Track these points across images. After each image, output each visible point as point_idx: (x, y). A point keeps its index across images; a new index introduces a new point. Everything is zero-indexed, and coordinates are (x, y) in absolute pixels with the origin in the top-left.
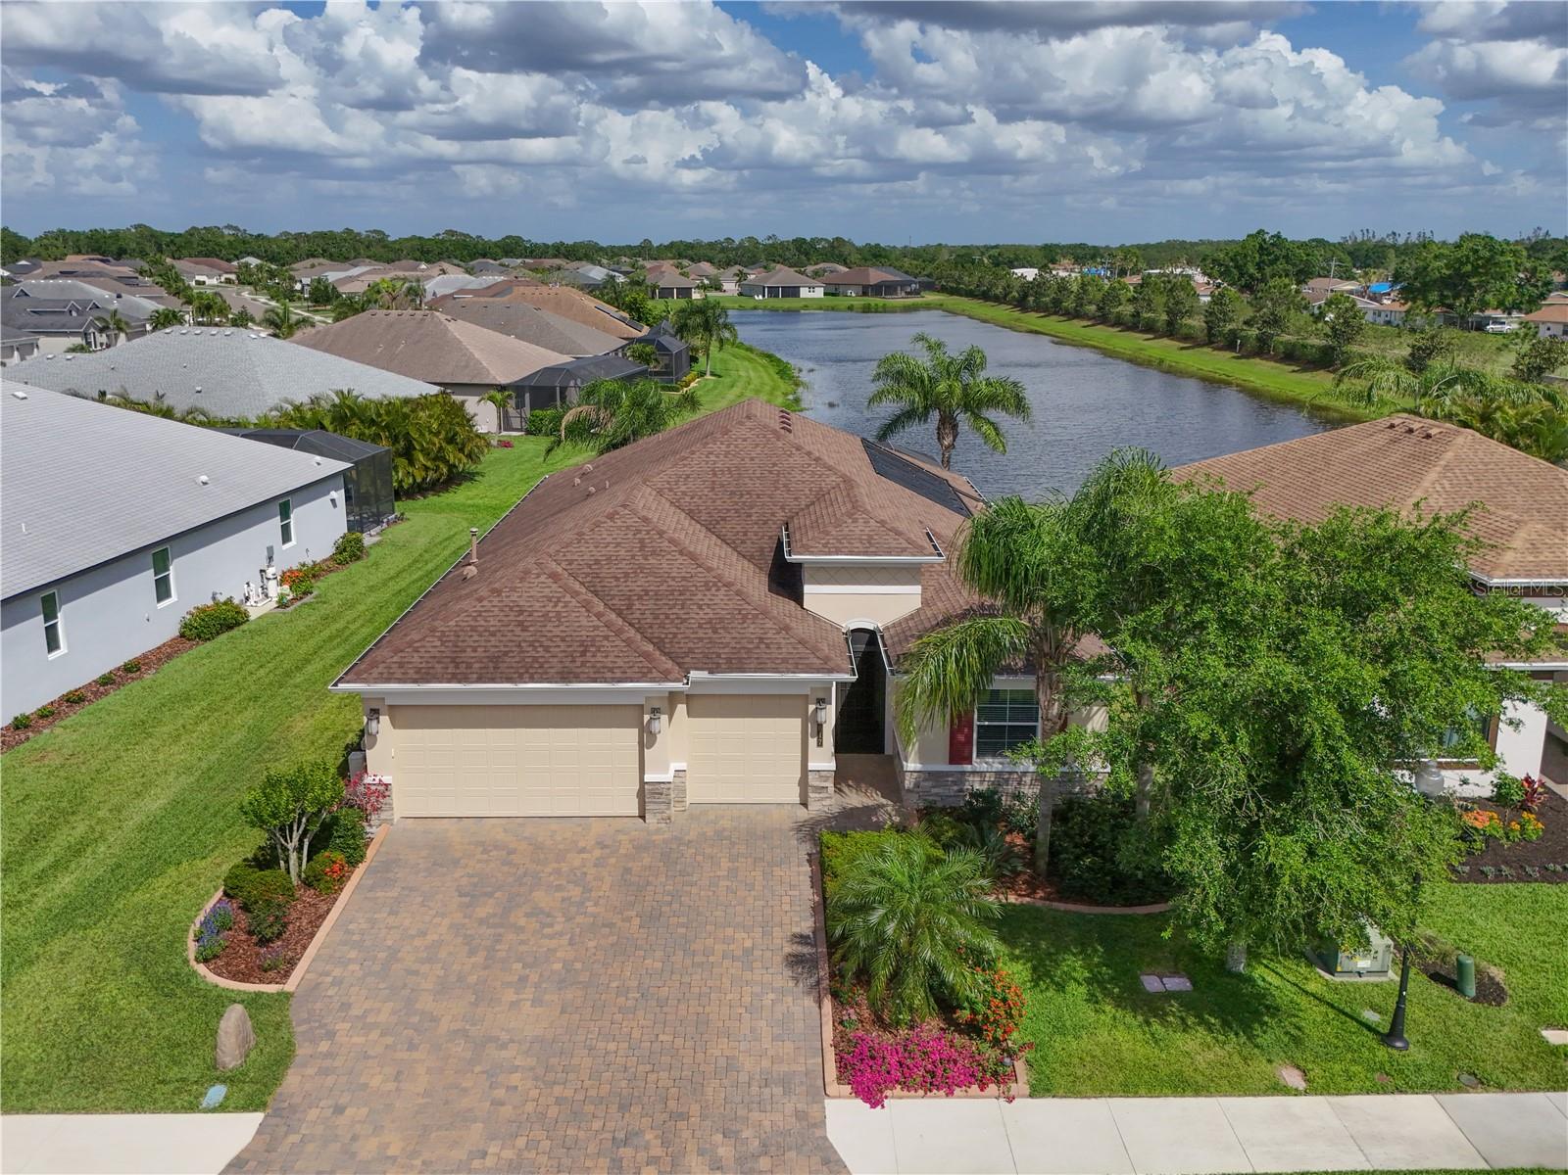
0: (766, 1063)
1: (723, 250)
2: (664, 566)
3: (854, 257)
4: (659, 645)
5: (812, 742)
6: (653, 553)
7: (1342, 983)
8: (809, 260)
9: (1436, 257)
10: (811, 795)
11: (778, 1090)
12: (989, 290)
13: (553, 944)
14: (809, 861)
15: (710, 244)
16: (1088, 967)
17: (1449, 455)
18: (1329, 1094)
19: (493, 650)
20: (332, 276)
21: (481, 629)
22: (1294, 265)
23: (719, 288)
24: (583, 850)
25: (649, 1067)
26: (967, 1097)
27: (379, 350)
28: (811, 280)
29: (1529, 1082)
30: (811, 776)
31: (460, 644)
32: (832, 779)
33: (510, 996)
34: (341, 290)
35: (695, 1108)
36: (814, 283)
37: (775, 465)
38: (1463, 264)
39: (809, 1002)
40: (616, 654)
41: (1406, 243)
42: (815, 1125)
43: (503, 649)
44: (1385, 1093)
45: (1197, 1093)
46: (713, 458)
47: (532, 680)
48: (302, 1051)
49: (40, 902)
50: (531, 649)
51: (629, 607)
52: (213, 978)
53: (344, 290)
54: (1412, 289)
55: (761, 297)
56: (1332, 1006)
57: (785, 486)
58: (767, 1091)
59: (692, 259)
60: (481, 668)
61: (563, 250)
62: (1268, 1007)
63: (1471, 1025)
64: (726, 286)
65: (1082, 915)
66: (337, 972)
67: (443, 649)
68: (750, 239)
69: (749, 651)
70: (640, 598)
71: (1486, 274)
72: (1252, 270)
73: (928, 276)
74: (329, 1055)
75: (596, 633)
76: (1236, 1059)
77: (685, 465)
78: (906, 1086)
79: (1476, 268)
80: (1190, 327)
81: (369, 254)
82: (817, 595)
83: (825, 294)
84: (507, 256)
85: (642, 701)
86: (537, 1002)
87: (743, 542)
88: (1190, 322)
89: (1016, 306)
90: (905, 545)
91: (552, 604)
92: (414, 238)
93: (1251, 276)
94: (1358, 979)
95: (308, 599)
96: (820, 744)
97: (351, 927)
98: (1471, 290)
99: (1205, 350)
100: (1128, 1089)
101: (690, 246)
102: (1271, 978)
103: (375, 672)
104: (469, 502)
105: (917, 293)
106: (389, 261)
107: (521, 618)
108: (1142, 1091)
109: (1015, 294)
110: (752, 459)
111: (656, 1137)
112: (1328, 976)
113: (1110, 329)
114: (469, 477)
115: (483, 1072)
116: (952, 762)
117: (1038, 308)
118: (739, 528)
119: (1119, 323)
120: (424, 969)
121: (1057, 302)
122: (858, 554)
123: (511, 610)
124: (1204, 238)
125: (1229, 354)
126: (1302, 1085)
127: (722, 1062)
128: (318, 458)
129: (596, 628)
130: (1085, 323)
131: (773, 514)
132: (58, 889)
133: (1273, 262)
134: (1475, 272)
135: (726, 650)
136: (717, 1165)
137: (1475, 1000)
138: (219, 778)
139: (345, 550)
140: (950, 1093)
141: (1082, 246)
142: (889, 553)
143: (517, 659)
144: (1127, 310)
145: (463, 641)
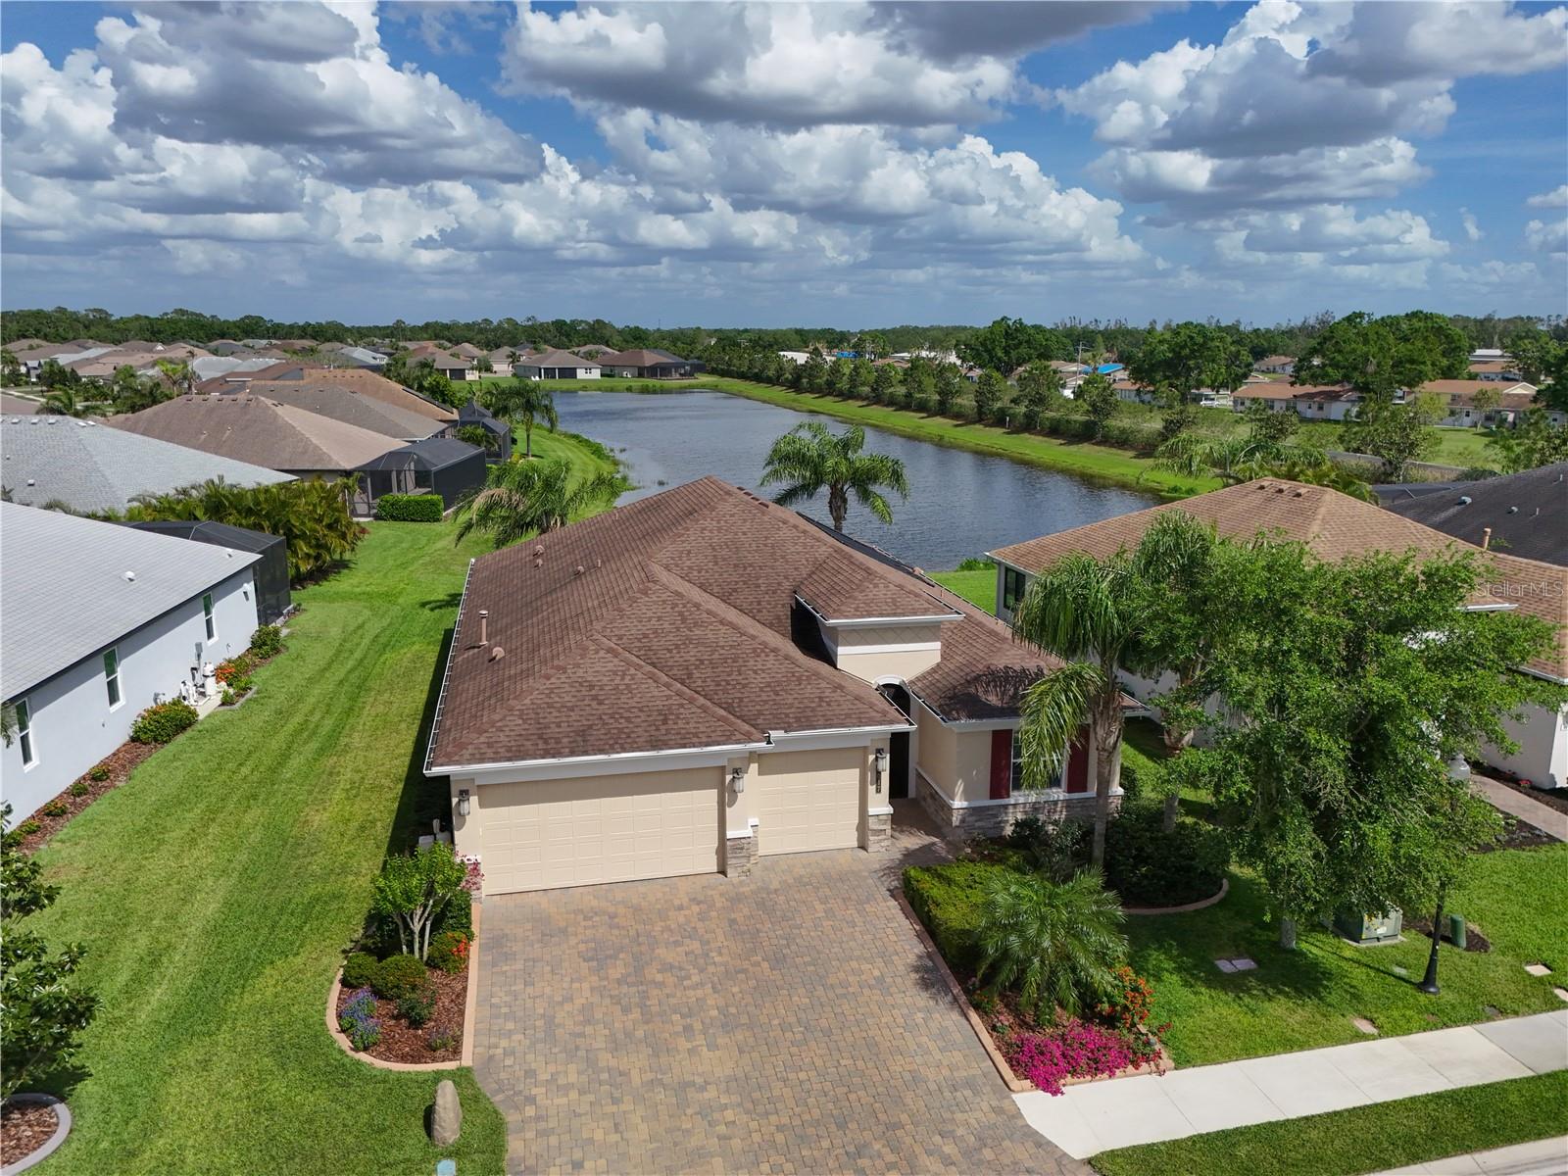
0: (946, 1072)
1: (481, 331)
2: (710, 636)
3: (616, 339)
4: (729, 708)
5: (872, 789)
6: (696, 624)
7: (1368, 948)
8: (570, 341)
9: (1160, 342)
10: (871, 838)
11: (968, 1093)
12: (762, 371)
13: (699, 993)
14: (893, 896)
15: (467, 325)
16: (1171, 958)
17: (1322, 510)
18: (1398, 1035)
19: (576, 724)
20: (65, 358)
21: (559, 705)
22: (1035, 349)
23: (489, 369)
24: (681, 908)
25: (845, 1089)
26: (1126, 1076)
27: (203, 437)
28: (584, 361)
29: (1534, 1007)
30: (871, 820)
31: (541, 721)
32: (889, 822)
33: (683, 1044)
34: (80, 373)
35: (904, 1117)
36: (590, 364)
37: (767, 538)
38: (1183, 347)
39: (955, 1016)
40: (695, 719)
41: (1106, 329)
42: (1013, 1117)
43: (586, 723)
44: (1437, 1029)
45: (1302, 1048)
46: (707, 533)
47: (624, 750)
48: (511, 1118)
49: (142, 1017)
50: (612, 721)
51: (690, 676)
52: (380, 1064)
53: (84, 373)
54: (1141, 372)
55: (537, 378)
56: (1369, 966)
57: (783, 557)
58: (958, 1094)
59: (450, 341)
60: (570, 742)
61: (309, 329)
62: (1323, 973)
63: (1475, 968)
64: (496, 367)
65: (1146, 917)
66: (504, 1043)
67: (527, 726)
68: (509, 320)
69: (813, 710)
70: (697, 667)
71: (1201, 357)
72: (1000, 354)
73: (698, 358)
74: (538, 1118)
75: (670, 702)
76: (1318, 1016)
77: (683, 542)
78: (1074, 1073)
79: (1193, 351)
80: (961, 406)
81: (91, 334)
82: (849, 656)
83: (602, 375)
84: (248, 337)
85: (724, 763)
86: (712, 1046)
87: (759, 611)
88: (959, 401)
89: (790, 388)
90: (926, 605)
91: (619, 678)
92: (138, 318)
93: (999, 359)
94: (1377, 944)
95: (249, 694)
96: (878, 791)
97: (493, 1000)
98: (1190, 369)
99: (978, 426)
100: (1249, 1052)
101: (447, 327)
102: (1315, 950)
103: (466, 754)
104: (358, 590)
105: (690, 375)
106: (117, 342)
107: (593, 692)
108: (1260, 1053)
109: (788, 375)
110: (744, 533)
111: (883, 1146)
112: (1355, 944)
113: (885, 409)
114: (341, 565)
115: (696, 1114)
116: (992, 797)
117: (812, 389)
118: (751, 598)
119: (892, 402)
120: (589, 1030)
121: (830, 384)
122: (888, 615)
123: (581, 684)
124: (935, 324)
125: (999, 431)
126: (1375, 1031)
127: (907, 1076)
128: (230, 550)
129: (669, 697)
130: (860, 403)
131: (779, 584)
132: (154, 1000)
133: (1017, 347)
134: (1192, 355)
135: (793, 710)
136: (948, 1162)
137: (1468, 949)
138: (263, 877)
139: (265, 644)
140: (1112, 1075)
141: (830, 331)
142: (915, 614)
143: (603, 731)
144: (901, 390)
145: (545, 718)
